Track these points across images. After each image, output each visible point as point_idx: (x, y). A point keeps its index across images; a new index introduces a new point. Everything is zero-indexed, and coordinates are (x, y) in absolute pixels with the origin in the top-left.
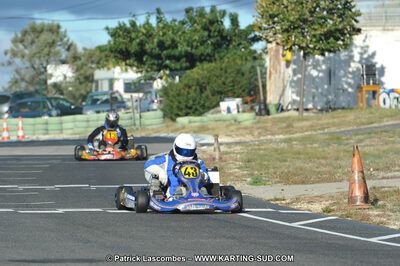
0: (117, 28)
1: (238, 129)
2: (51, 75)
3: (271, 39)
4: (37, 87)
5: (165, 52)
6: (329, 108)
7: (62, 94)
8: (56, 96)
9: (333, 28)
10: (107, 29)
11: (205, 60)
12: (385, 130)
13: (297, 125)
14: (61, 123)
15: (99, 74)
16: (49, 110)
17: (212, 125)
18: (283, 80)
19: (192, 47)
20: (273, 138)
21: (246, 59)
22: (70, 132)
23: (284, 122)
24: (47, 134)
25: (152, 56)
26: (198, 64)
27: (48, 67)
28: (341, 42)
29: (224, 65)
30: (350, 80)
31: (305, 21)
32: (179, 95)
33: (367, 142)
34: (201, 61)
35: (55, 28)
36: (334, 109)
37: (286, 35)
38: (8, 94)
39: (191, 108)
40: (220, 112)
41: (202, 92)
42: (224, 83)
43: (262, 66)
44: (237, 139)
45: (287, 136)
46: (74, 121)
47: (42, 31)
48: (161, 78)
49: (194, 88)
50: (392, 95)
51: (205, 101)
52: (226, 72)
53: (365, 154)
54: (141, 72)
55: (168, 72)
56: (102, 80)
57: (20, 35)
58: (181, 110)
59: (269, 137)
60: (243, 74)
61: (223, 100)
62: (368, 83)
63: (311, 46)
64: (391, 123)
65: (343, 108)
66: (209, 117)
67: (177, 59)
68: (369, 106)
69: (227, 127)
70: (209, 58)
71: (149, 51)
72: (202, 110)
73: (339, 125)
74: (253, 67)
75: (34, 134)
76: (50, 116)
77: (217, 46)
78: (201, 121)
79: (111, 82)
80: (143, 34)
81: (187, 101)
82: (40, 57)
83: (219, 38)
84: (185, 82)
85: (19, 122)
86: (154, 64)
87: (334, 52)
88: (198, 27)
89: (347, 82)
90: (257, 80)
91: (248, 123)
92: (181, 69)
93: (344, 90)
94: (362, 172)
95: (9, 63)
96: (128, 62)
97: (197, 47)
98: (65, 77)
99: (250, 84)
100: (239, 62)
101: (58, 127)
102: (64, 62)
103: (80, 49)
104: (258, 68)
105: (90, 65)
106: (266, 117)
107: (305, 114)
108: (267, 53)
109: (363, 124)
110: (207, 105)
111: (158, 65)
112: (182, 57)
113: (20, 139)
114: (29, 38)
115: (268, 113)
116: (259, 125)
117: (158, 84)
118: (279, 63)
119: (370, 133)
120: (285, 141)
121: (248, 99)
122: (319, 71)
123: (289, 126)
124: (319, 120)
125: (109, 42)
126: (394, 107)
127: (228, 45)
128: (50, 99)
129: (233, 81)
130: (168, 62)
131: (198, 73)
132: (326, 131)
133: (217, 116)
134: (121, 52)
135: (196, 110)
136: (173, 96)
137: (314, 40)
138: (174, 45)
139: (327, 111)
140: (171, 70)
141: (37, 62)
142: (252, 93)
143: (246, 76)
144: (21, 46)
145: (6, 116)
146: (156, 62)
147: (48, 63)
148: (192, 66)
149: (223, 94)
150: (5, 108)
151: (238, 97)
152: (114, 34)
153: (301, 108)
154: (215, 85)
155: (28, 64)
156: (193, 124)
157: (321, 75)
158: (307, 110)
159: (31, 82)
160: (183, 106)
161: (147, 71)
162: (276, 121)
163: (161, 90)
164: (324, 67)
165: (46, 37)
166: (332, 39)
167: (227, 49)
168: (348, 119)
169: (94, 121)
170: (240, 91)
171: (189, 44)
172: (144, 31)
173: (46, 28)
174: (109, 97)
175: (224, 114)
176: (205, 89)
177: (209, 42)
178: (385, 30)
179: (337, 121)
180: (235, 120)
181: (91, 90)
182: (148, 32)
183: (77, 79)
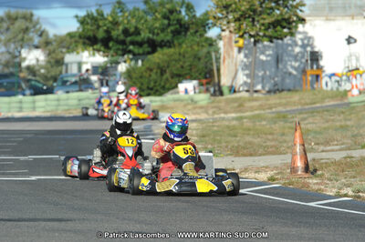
0: (85, 17)
1: (195, 108)
2: (25, 59)
3: (224, 28)
4: (11, 70)
5: (129, 39)
6: (276, 90)
7: (35, 75)
8: (30, 77)
9: (280, 18)
10: (77, 17)
11: (165, 45)
12: (327, 109)
13: (248, 104)
14: (34, 102)
15: (69, 58)
16: (23, 90)
17: (171, 104)
18: (236, 65)
19: (153, 34)
20: (225, 116)
21: (202, 46)
22: (42, 110)
23: (236, 102)
24: (21, 111)
25: (118, 42)
26: (159, 49)
27: (23, 51)
28: (285, 30)
29: (182, 51)
31: (254, 11)
32: (141, 77)
33: (311, 120)
34: (162, 47)
35: (29, 16)
36: (283, 90)
37: (237, 24)
39: (152, 89)
40: (178, 93)
41: (162, 74)
42: (182, 67)
43: (217, 51)
44: (193, 117)
45: (239, 115)
46: (46, 100)
47: (16, 19)
48: (125, 62)
49: (155, 71)
50: (334, 78)
51: (165, 83)
52: (184, 57)
53: (308, 130)
54: (107, 56)
55: (131, 56)
56: (71, 63)
58: (143, 91)
59: (222, 115)
60: (199, 59)
61: (180, 82)
62: (312, 68)
63: (261, 34)
64: (332, 103)
65: (289, 90)
66: (169, 97)
67: (140, 44)
68: (313, 88)
69: (185, 106)
70: (169, 44)
71: (115, 37)
72: (162, 91)
73: (286, 105)
74: (209, 53)
75: (9, 112)
76: (24, 95)
77: (176, 33)
78: (162, 101)
79: (80, 65)
80: (111, 22)
81: (149, 83)
82: (14, 42)
83: (178, 26)
84: (148, 65)
86: (118, 49)
87: (282, 39)
88: (159, 16)
89: (292, 66)
90: (212, 64)
91: (203, 103)
93: (290, 74)
94: (303, 145)
96: (95, 47)
97: (158, 34)
98: (38, 60)
99: (206, 68)
100: (196, 48)
101: (31, 105)
102: (37, 47)
103: (51, 36)
104: (213, 54)
105: (60, 49)
106: (220, 98)
107: (255, 95)
108: (221, 39)
109: (307, 104)
110: (167, 86)
111: (122, 50)
112: (145, 43)
114: (5, 25)
115: (221, 94)
116: (213, 105)
117: (122, 67)
118: (232, 50)
119: (313, 112)
120: (237, 119)
121: (204, 81)
122: (267, 56)
123: (240, 105)
124: (267, 100)
125: (78, 29)
126: (335, 89)
127: (186, 32)
129: (190, 65)
130: (131, 47)
131: (158, 58)
132: (274, 110)
133: (176, 96)
134: (89, 38)
135: (157, 91)
136: (136, 78)
137: (263, 28)
138: (137, 32)
139: (275, 92)
140: (134, 55)
141: (12, 46)
142: (208, 76)
143: (202, 61)
146: (121, 47)
147: (22, 47)
148: (154, 51)
149: (181, 77)
151: (195, 79)
153: (250, 89)
154: (175, 68)
155: (4, 49)
156: (154, 104)
157: (269, 58)
158: (256, 91)
159: (7, 65)
160: (145, 87)
161: (112, 56)
162: (228, 102)
163: (124, 73)
164: (271, 52)
165: (20, 24)
166: (279, 28)
167: (185, 35)
168: (293, 100)
169: (64, 100)
170: (197, 74)
171: (151, 31)
172: (110, 19)
173: (20, 16)
174: (77, 79)
175: (182, 94)
176: (165, 71)
177: (169, 30)
178: (327, 20)
179: (284, 101)
180: (192, 100)
181: (61, 73)
182: (114, 19)
183: (49, 62)
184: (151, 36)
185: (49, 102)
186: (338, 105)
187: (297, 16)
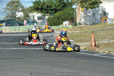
2: (17, 15)
3: (77, 5)
4: (13, 18)
5: (48, 8)
6: (93, 24)
7: (20, 20)
8: (18, 21)
9: (94, 2)
10: (32, 2)
11: (60, 11)
12: (107, 29)
13: (84, 28)
14: (19, 28)
16: (16, 24)
18: (81, 16)
19: (56, 7)
20: (77, 32)
21: (71, 10)
22: (22, 30)
24: (15, 31)
25: (45, 9)
26: (58, 12)
27: (16, 12)
28: (96, 6)
29: (65, 12)
30: (99, 16)
32: (52, 20)
34: (58, 11)
35: (18, 2)
36: (95, 24)
37: (81, 3)
38: (5, 20)
39: (55, 24)
41: (58, 19)
42: (65, 17)
43: (75, 12)
46: (23, 27)
47: (14, 2)
48: (47, 16)
49: (56, 18)
50: (111, 20)
51: (59, 22)
52: (65, 14)
53: (100, 35)
55: (49, 14)
56: (31, 16)
57: (8, 4)
58: (53, 24)
59: (76, 31)
60: (70, 15)
61: (64, 22)
62: (104, 17)
63: (88, 7)
64: (109, 28)
65: (97, 24)
66: (60, 26)
67: (52, 10)
68: (104, 23)
71: (44, 8)
72: (58, 25)
73: (95, 28)
74: (73, 13)
75: (12, 31)
76: (16, 26)
77: (63, 7)
78: (58, 27)
79: (34, 17)
80: (43, 3)
81: (54, 22)
83: (63, 5)
84: (54, 17)
85: (8, 28)
86: (45, 12)
87: (94, 8)
88: (58, 1)
89: (98, 17)
90: (74, 16)
91: (71, 28)
92: (53, 13)
93: (98, 19)
95: (5, 12)
96: (38, 11)
97: (57, 7)
98: (21, 15)
99: (72, 17)
100: (69, 11)
101: (18, 29)
102: (21, 11)
103: (25, 8)
104: (74, 13)
105: (28, 12)
106: (76, 26)
107: (87, 25)
108: (76, 9)
109: (102, 28)
110: (60, 23)
111: (46, 12)
113: (8, 32)
114: (11, 5)
118: (80, 12)
119: (103, 30)
120: (80, 32)
121: (71, 21)
122: (91, 14)
124: (90, 27)
125: (33, 6)
126: (111, 23)
127: (66, 7)
128: (17, 22)
129: (67, 17)
130: (49, 11)
131: (58, 14)
132: (91, 30)
133: (62, 26)
134: (36, 8)
135: (57, 24)
136: (51, 21)
137: (89, 5)
138: (51, 6)
139: (93, 25)
140: (50, 13)
141: (13, 11)
142: (73, 20)
143: (71, 15)
144: (9, 7)
145: (4, 26)
146: (46, 11)
148: (56, 12)
149: (64, 20)
150: (4, 24)
151: (68, 21)
152: (34, 3)
153: (85, 24)
154: (62, 17)
155: (10, 12)
156: (55, 28)
157: (91, 15)
158: (87, 24)
159: (11, 17)
160: (53, 23)
161: (43, 14)
163: (47, 19)
164: (92, 13)
165: (15, 4)
166: (94, 5)
167: (66, 8)
168: (97, 27)
169: (28, 27)
170: (69, 19)
171: (55, 6)
172: (43, 2)
173: (15, 2)
174: (33, 21)
175: (64, 25)
176: (59, 19)
177: (61, 6)
178: (109, 2)
179: (95, 27)
180: (67, 27)
181: (28, 19)
182: (44, 3)
183: (24, 16)
184: (55, 7)
185: (24, 28)
186: (111, 28)
187: (99, 1)
